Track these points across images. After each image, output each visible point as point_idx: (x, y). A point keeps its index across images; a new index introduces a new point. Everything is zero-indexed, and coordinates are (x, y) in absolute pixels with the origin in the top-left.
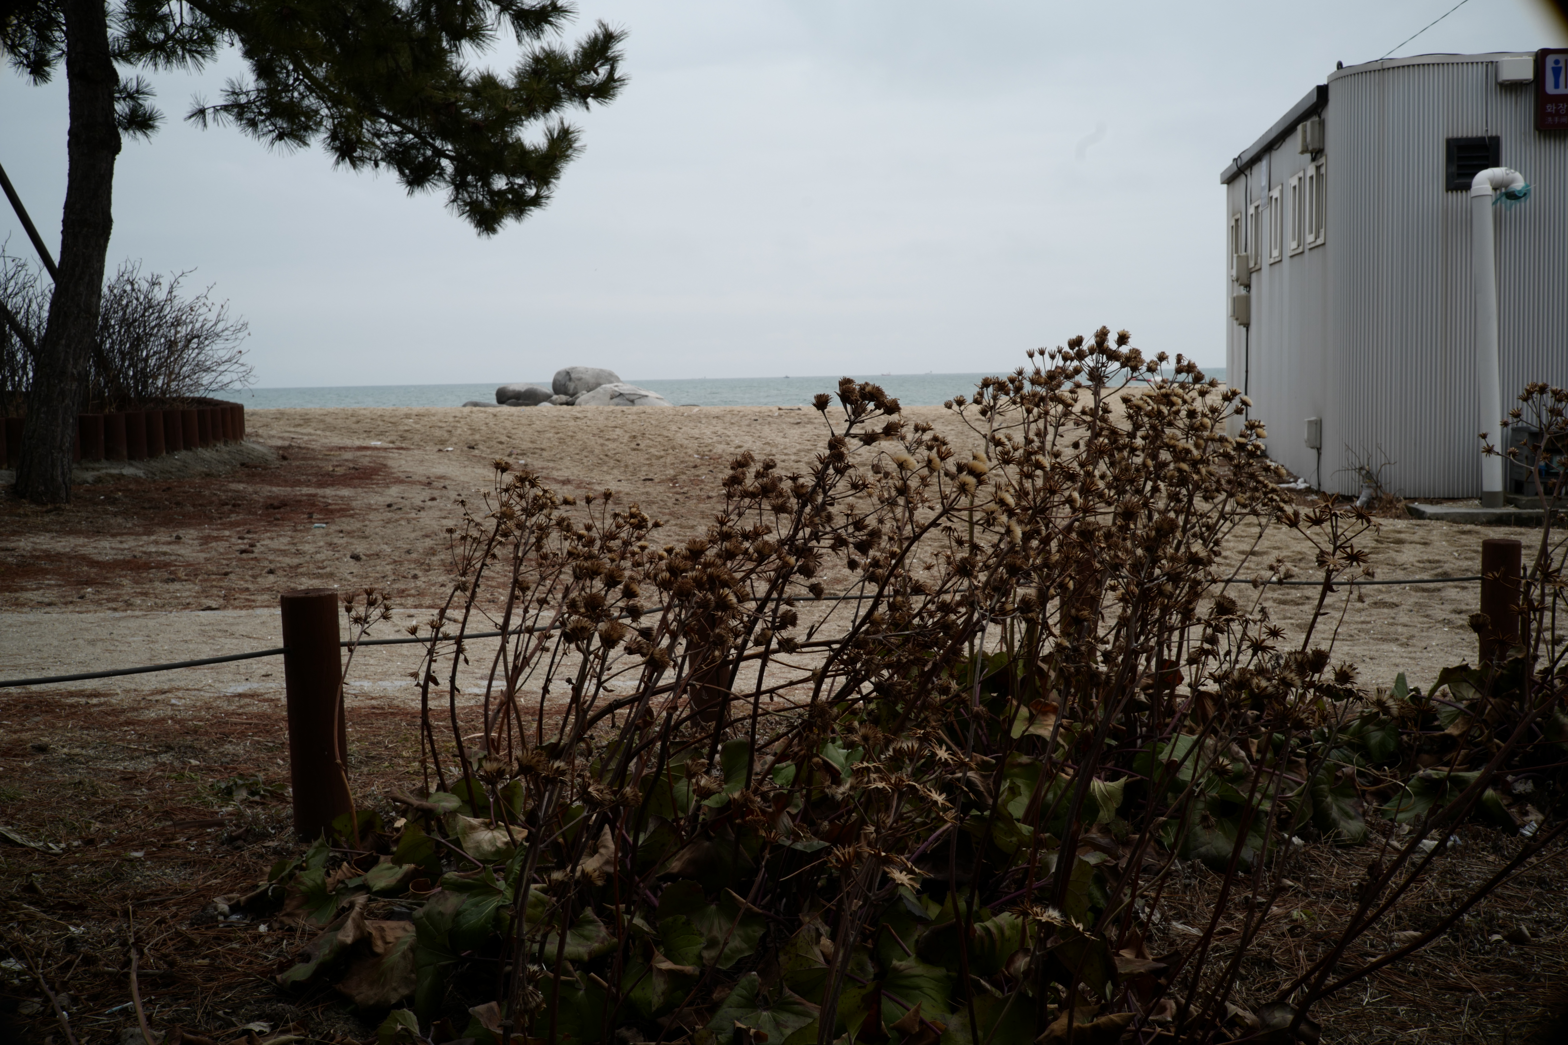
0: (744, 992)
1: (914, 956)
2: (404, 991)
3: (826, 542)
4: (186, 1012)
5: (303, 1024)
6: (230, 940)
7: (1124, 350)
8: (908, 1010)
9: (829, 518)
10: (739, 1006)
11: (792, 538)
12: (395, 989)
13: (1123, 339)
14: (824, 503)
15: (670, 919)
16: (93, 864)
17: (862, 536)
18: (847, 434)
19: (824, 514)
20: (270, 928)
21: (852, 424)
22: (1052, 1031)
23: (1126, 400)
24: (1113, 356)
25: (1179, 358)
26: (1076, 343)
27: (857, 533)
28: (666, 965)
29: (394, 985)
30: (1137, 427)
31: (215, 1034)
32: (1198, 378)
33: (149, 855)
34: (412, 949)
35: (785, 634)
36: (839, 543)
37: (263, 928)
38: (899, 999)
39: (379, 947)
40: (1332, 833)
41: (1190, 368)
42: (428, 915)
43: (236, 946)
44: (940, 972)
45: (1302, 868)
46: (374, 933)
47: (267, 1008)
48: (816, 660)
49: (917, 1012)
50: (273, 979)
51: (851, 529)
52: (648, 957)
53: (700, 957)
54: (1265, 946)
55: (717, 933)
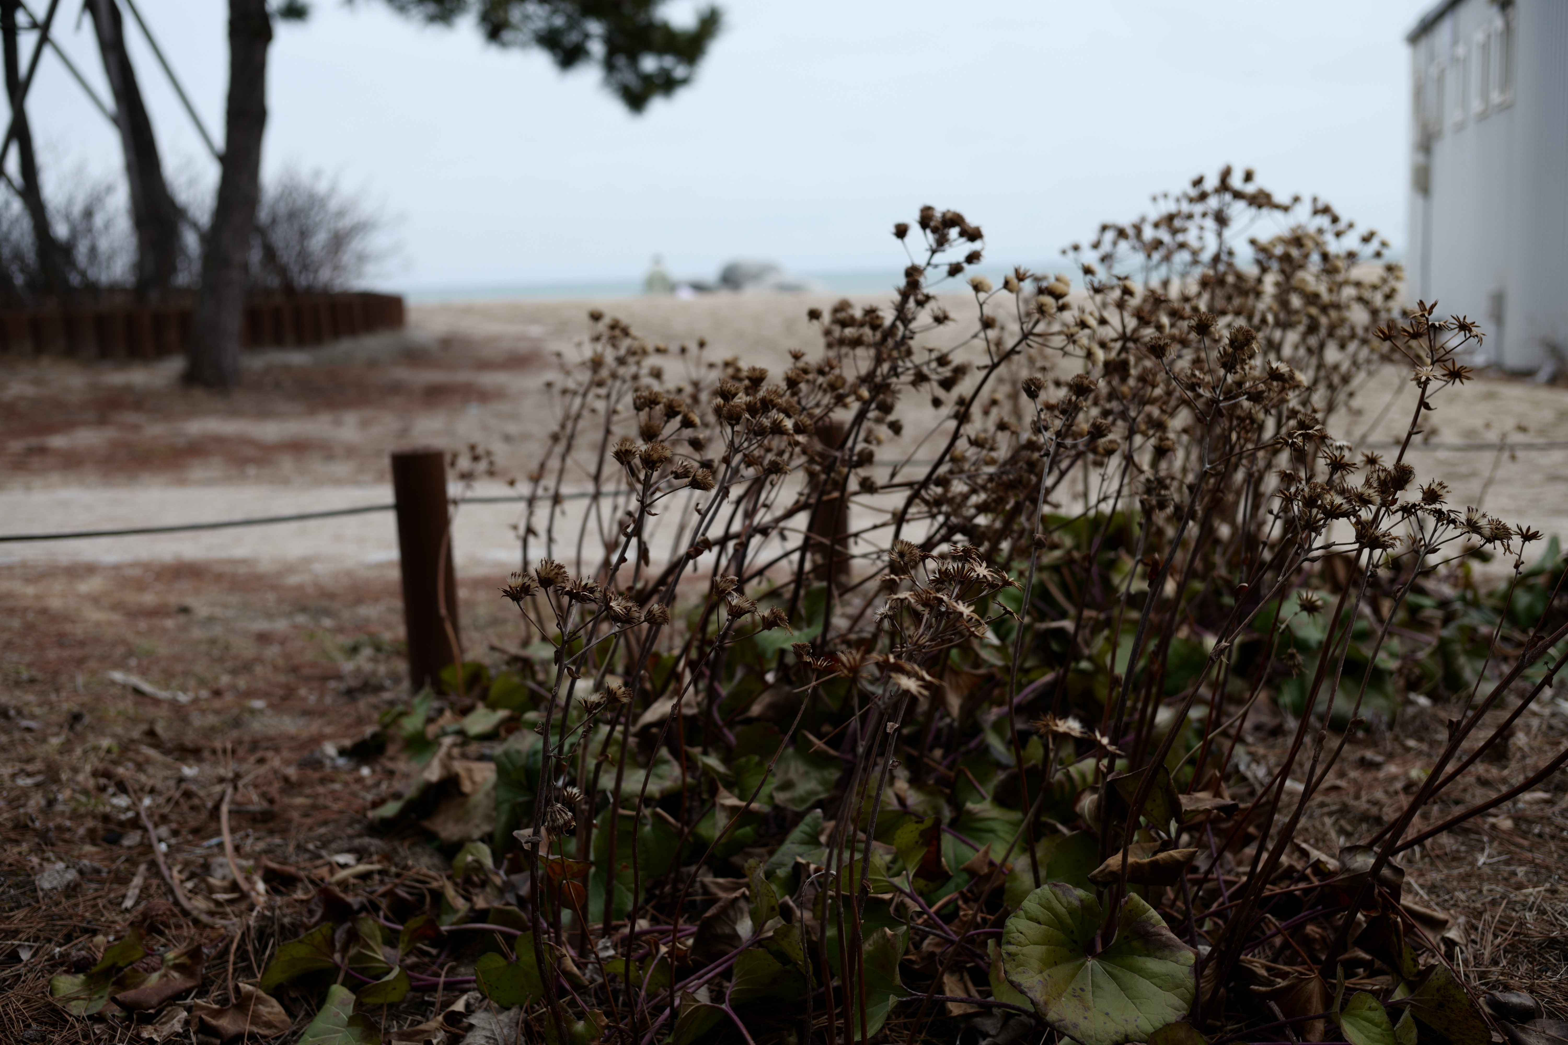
0: (808, 829)
1: (989, 799)
2: (486, 828)
3: (908, 377)
4: (279, 846)
5: (387, 857)
6: (332, 781)
7: (1250, 189)
8: (977, 850)
9: (909, 353)
10: (802, 843)
11: (871, 375)
12: (477, 826)
13: (1248, 177)
14: (904, 337)
15: (743, 760)
16: (217, 712)
17: (946, 372)
18: (929, 264)
19: (903, 349)
20: (374, 771)
21: (934, 252)
22: (1108, 866)
23: (1253, 242)
24: (1238, 195)
25: (1315, 200)
26: (1198, 182)
27: (940, 370)
28: (731, 801)
29: (477, 821)
30: (1264, 270)
31: (302, 865)
32: (1335, 220)
33: (271, 706)
34: (495, 787)
35: (863, 472)
36: (920, 378)
37: (365, 771)
38: (971, 842)
39: (467, 787)
40: (1464, 694)
41: (1326, 210)
42: (507, 754)
43: (337, 786)
44: (1016, 816)
45: (1426, 728)
46: (463, 773)
47: (357, 842)
48: (897, 499)
49: (986, 853)
50: (365, 816)
51: (934, 365)
52: (713, 792)
53: (771, 797)
54: (1376, 803)
55: (793, 775)
